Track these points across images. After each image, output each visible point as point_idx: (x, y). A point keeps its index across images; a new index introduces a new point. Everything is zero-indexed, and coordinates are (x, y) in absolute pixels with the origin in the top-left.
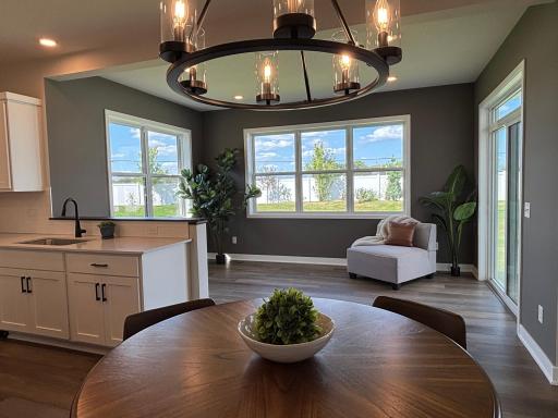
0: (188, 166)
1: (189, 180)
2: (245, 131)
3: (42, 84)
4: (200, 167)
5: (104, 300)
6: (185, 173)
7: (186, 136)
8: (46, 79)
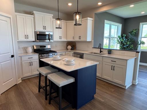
0: (120, 34)
1: (120, 39)
2: (140, 23)
3: (94, 14)
4: (123, 35)
5: (114, 70)
6: (119, 37)
7: (120, 26)
8: (95, 13)
